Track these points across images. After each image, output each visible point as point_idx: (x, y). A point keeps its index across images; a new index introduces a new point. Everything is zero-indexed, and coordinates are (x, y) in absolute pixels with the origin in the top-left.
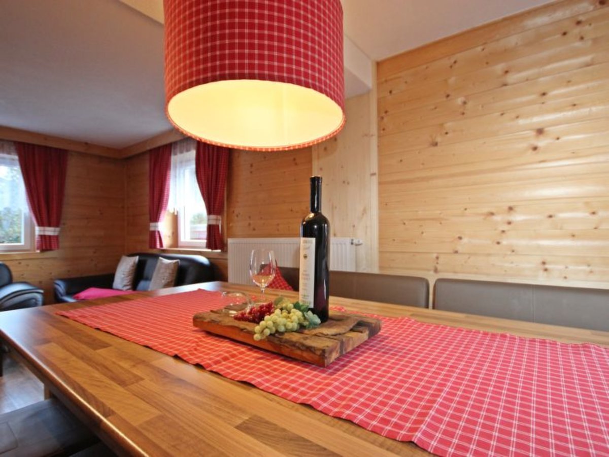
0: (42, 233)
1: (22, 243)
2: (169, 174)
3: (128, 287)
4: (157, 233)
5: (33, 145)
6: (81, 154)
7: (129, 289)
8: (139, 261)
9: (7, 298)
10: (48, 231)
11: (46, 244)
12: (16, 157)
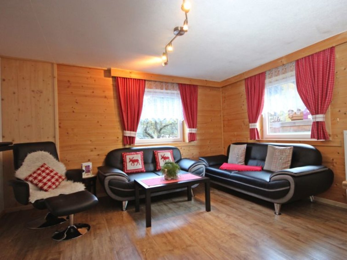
0: (191, 132)
1: (179, 138)
2: (264, 91)
3: (242, 163)
4: (255, 130)
5: (185, 84)
6: (204, 87)
7: (243, 164)
8: (247, 147)
9: (192, 167)
10: (193, 130)
11: (192, 137)
12: (179, 92)
